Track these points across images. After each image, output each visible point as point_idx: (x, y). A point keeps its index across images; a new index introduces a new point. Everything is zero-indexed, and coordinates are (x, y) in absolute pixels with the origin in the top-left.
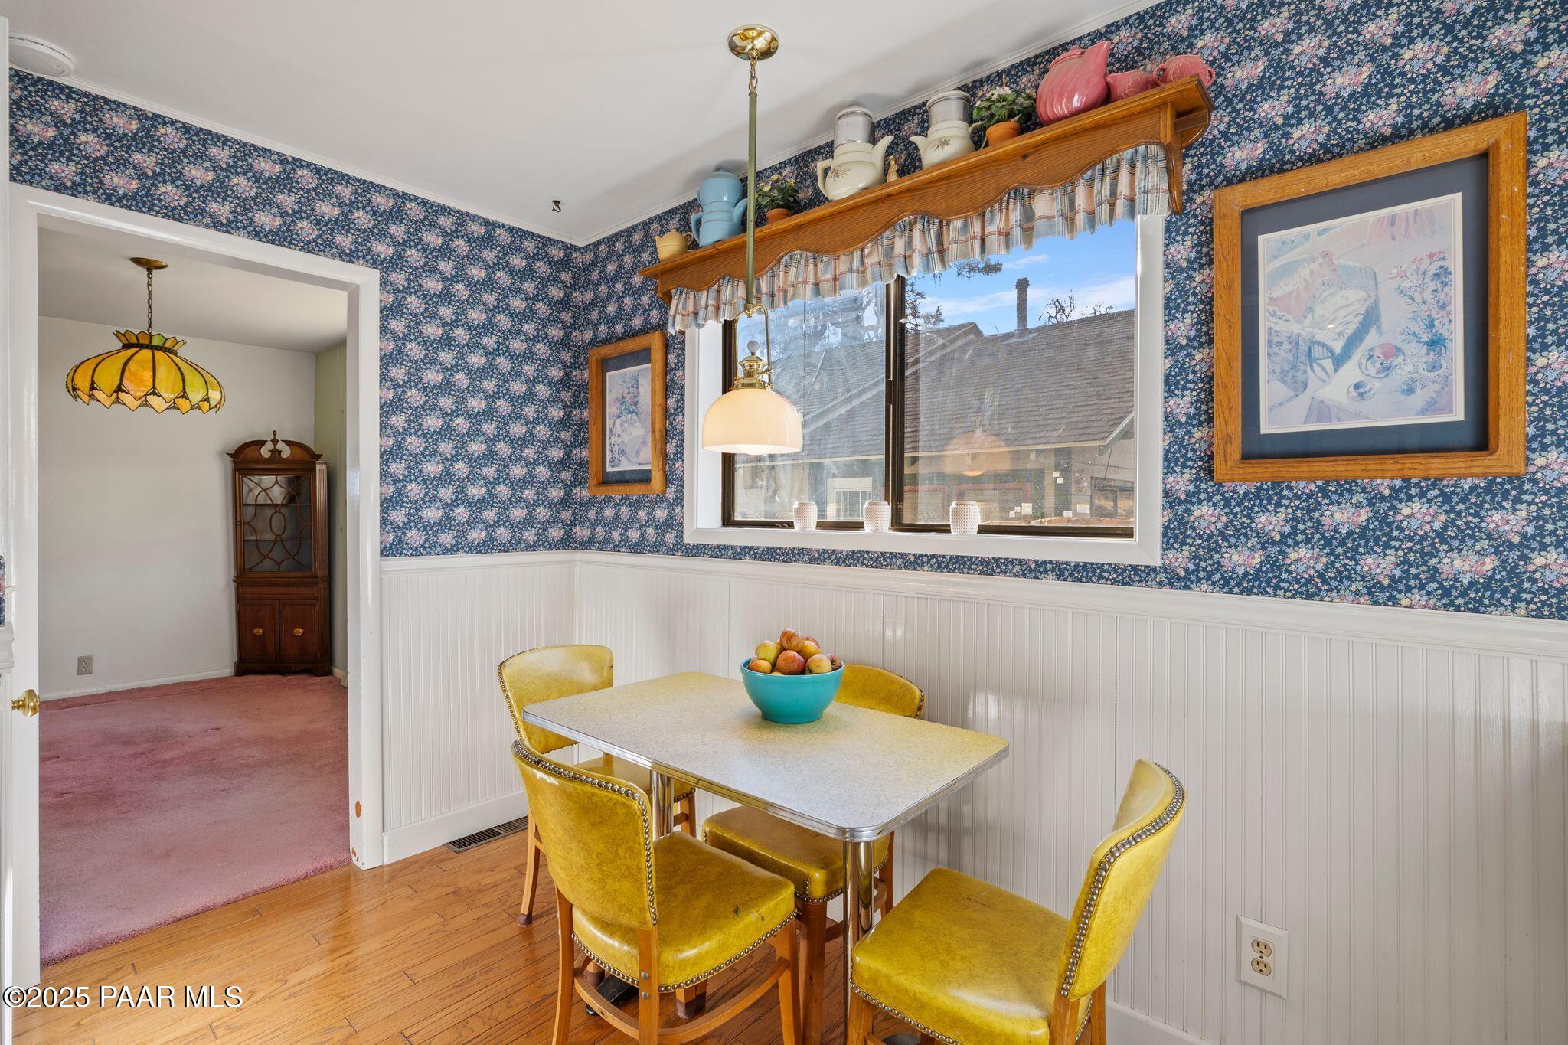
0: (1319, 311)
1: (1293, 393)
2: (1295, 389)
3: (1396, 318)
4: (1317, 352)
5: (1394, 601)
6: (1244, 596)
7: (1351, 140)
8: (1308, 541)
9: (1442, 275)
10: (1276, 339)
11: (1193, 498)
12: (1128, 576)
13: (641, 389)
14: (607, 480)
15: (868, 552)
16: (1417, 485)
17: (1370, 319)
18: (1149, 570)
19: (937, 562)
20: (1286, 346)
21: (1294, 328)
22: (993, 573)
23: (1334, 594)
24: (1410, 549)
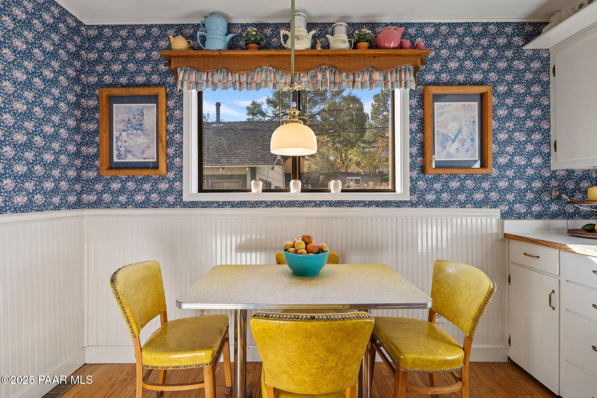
0: (448, 127)
1: (442, 149)
2: (443, 148)
3: (465, 131)
4: (449, 138)
5: (465, 207)
6: (431, 208)
7: (454, 81)
8: (446, 191)
9: (474, 122)
10: (439, 133)
11: (417, 179)
12: (399, 204)
13: (145, 117)
14: (113, 167)
15: (297, 201)
16: (469, 176)
17: (460, 131)
18: (406, 202)
19: (330, 203)
20: (441, 136)
21: (443, 131)
22: (353, 206)
23: (452, 206)
24: (468, 193)
